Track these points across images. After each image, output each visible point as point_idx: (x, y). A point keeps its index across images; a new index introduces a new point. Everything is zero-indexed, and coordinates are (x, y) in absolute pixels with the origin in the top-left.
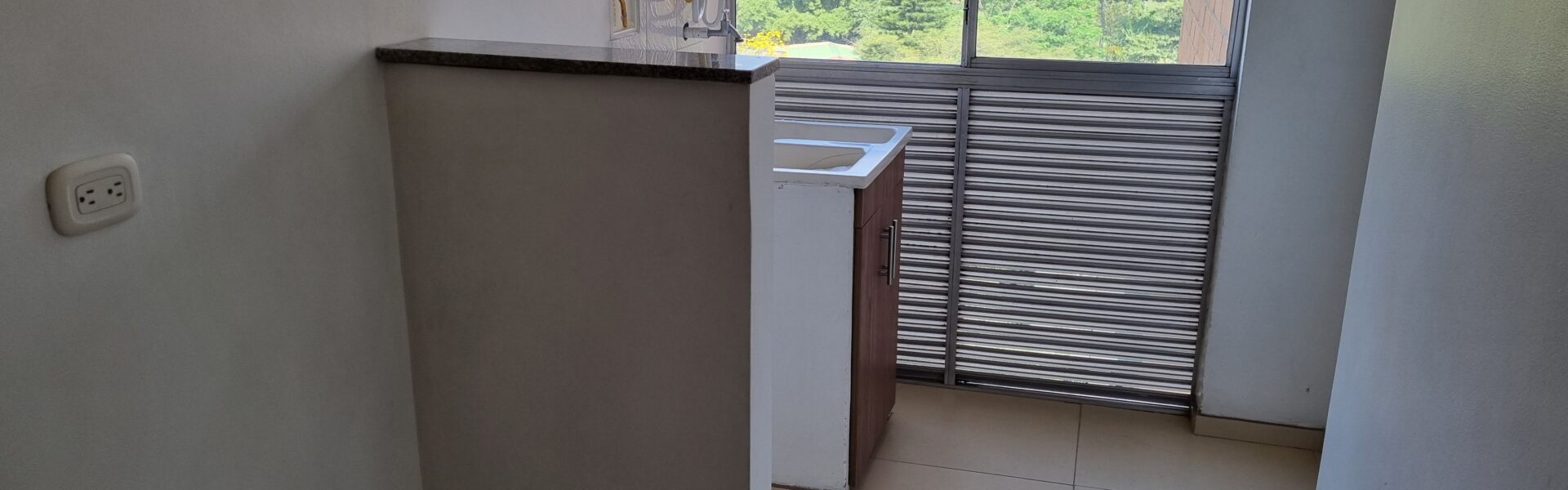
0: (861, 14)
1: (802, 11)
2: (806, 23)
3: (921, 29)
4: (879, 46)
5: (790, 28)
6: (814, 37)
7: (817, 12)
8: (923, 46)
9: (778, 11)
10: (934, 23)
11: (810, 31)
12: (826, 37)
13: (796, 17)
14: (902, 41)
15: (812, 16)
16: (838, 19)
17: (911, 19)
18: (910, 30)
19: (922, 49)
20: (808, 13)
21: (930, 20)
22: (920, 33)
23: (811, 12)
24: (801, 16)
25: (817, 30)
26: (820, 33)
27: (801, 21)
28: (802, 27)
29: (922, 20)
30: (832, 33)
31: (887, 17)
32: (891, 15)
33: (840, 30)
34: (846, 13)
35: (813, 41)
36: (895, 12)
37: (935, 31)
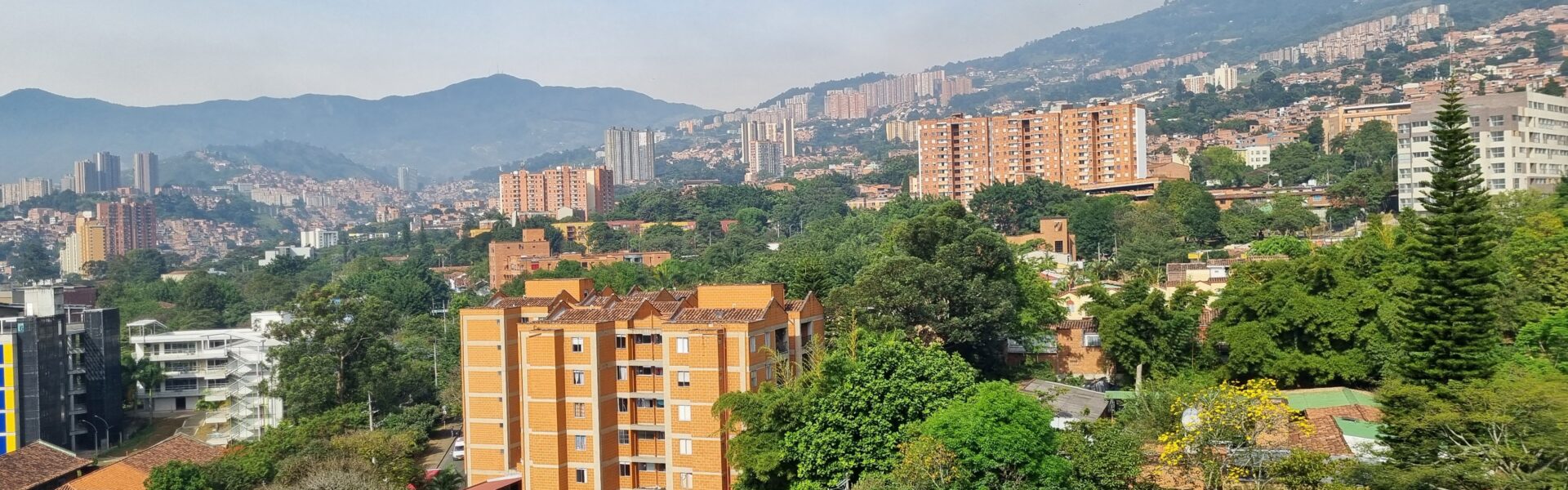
0: (1382, 357)
1: (1308, 352)
2: (1312, 365)
3: (1460, 378)
4: (1404, 398)
5: (1293, 371)
6: (1324, 381)
7: (1326, 354)
8: (1464, 399)
9: (1278, 353)
10: (1476, 372)
11: (1318, 374)
12: (1338, 382)
13: (1300, 359)
14: (1434, 393)
15: (1319, 359)
16: (1353, 363)
17: (1444, 367)
18: (1444, 380)
19: (1461, 403)
20: (1314, 355)
21: (1471, 368)
22: (1459, 384)
23: (1319, 353)
24: (1307, 358)
25: (1326, 374)
26: (1331, 377)
27: (1306, 363)
28: (1308, 370)
29: (1460, 367)
30: (1346, 376)
31: (1412, 365)
32: (1418, 362)
33: (1356, 374)
34: (1362, 356)
35: (1323, 386)
36: (1422, 358)
37: (1479, 382)
